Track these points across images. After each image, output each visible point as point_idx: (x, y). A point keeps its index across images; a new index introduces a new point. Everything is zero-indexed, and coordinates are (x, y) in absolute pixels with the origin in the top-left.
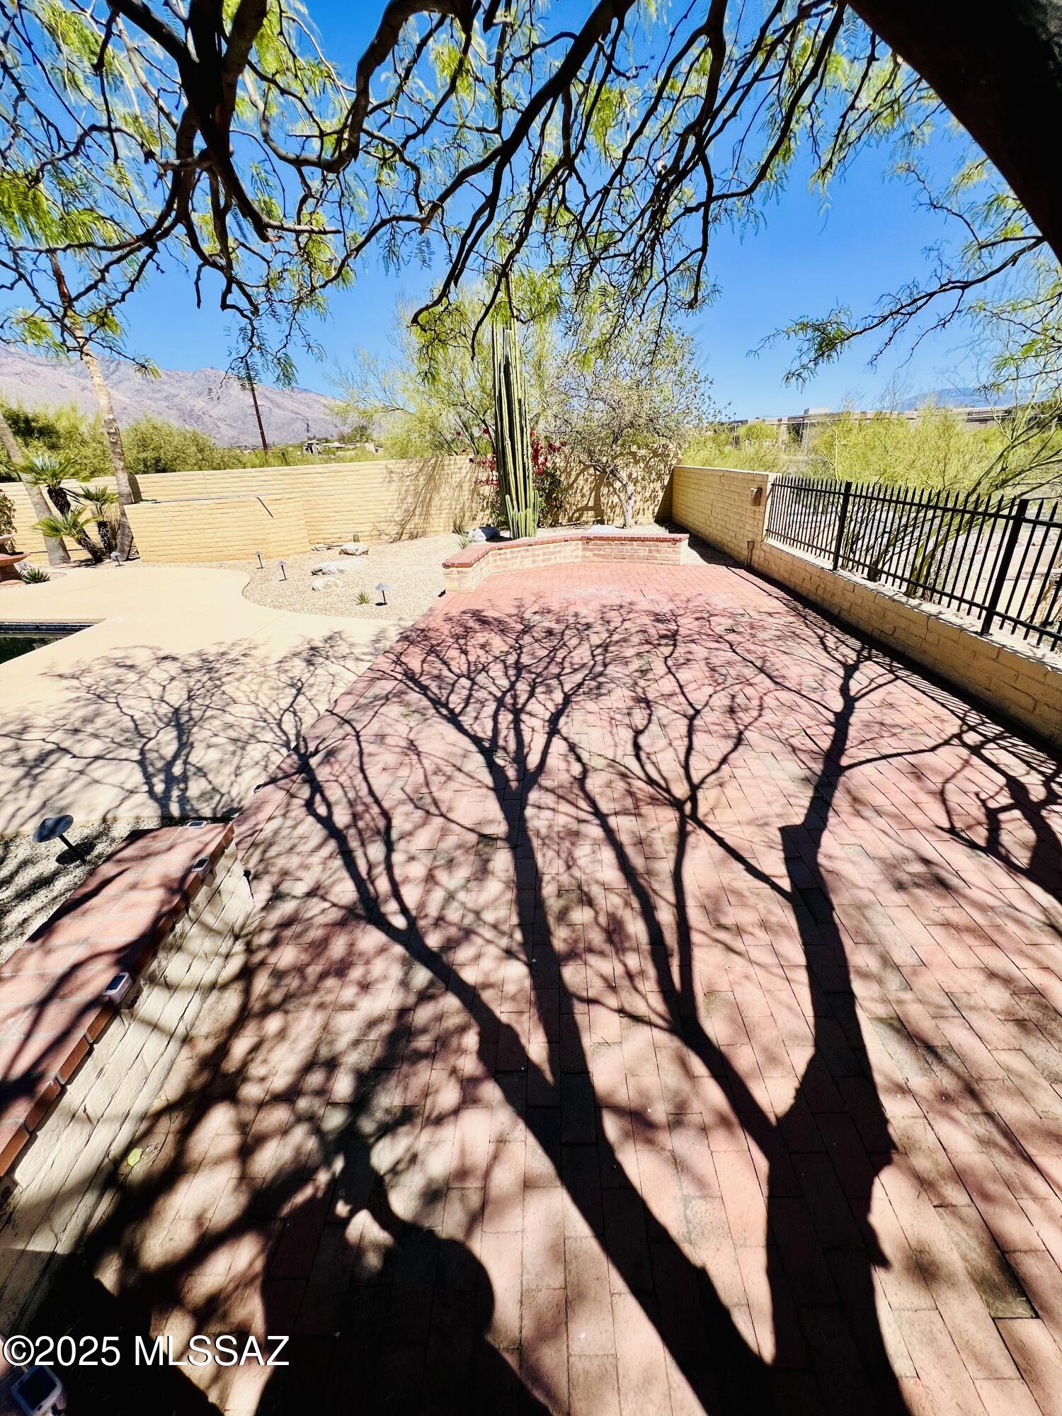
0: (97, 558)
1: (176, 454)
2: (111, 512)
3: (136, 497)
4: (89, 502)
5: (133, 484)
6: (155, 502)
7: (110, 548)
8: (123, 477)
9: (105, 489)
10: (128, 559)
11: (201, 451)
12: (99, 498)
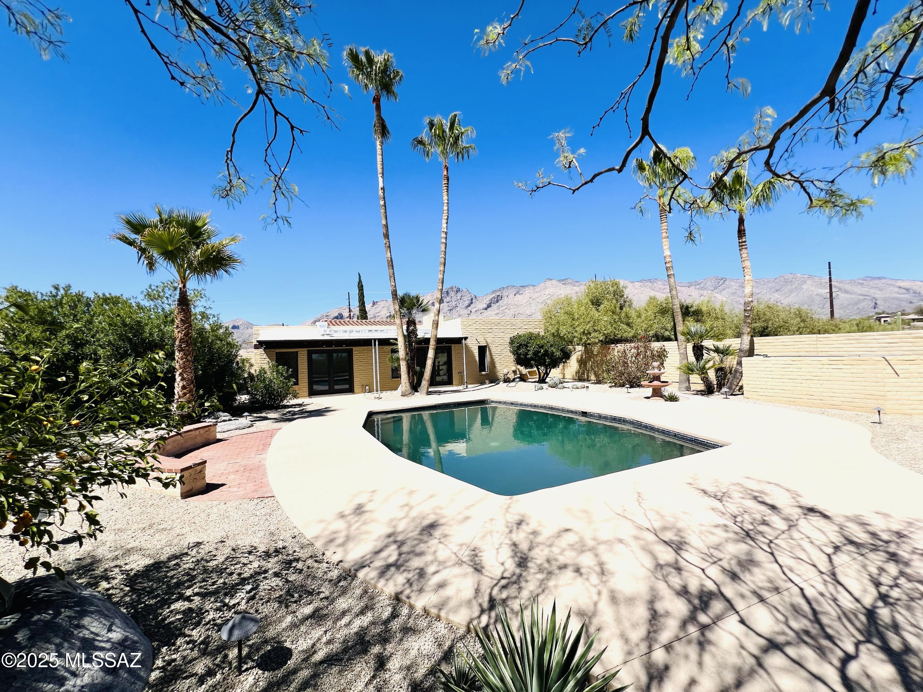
0: (709, 390)
1: (782, 323)
2: (730, 362)
3: (751, 353)
4: (715, 355)
5: (752, 343)
6: (766, 356)
7: (720, 386)
8: (746, 339)
9: (729, 347)
10: (732, 395)
11: (803, 321)
12: (724, 352)
